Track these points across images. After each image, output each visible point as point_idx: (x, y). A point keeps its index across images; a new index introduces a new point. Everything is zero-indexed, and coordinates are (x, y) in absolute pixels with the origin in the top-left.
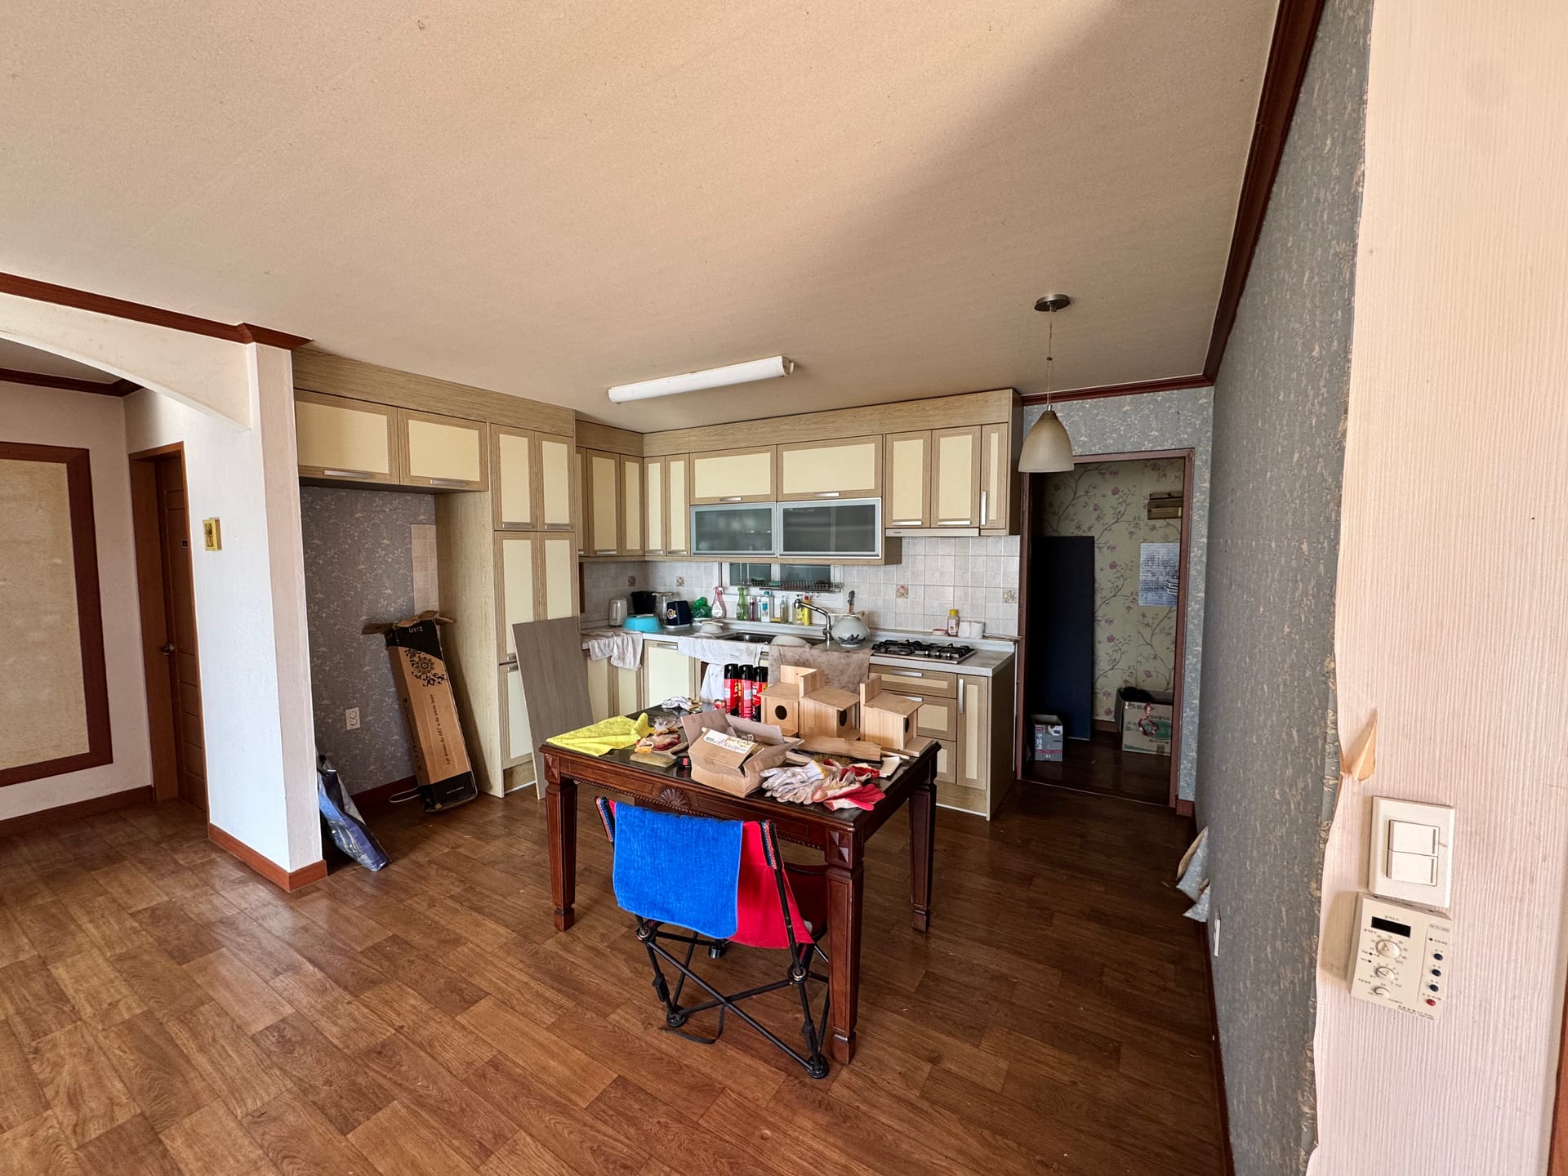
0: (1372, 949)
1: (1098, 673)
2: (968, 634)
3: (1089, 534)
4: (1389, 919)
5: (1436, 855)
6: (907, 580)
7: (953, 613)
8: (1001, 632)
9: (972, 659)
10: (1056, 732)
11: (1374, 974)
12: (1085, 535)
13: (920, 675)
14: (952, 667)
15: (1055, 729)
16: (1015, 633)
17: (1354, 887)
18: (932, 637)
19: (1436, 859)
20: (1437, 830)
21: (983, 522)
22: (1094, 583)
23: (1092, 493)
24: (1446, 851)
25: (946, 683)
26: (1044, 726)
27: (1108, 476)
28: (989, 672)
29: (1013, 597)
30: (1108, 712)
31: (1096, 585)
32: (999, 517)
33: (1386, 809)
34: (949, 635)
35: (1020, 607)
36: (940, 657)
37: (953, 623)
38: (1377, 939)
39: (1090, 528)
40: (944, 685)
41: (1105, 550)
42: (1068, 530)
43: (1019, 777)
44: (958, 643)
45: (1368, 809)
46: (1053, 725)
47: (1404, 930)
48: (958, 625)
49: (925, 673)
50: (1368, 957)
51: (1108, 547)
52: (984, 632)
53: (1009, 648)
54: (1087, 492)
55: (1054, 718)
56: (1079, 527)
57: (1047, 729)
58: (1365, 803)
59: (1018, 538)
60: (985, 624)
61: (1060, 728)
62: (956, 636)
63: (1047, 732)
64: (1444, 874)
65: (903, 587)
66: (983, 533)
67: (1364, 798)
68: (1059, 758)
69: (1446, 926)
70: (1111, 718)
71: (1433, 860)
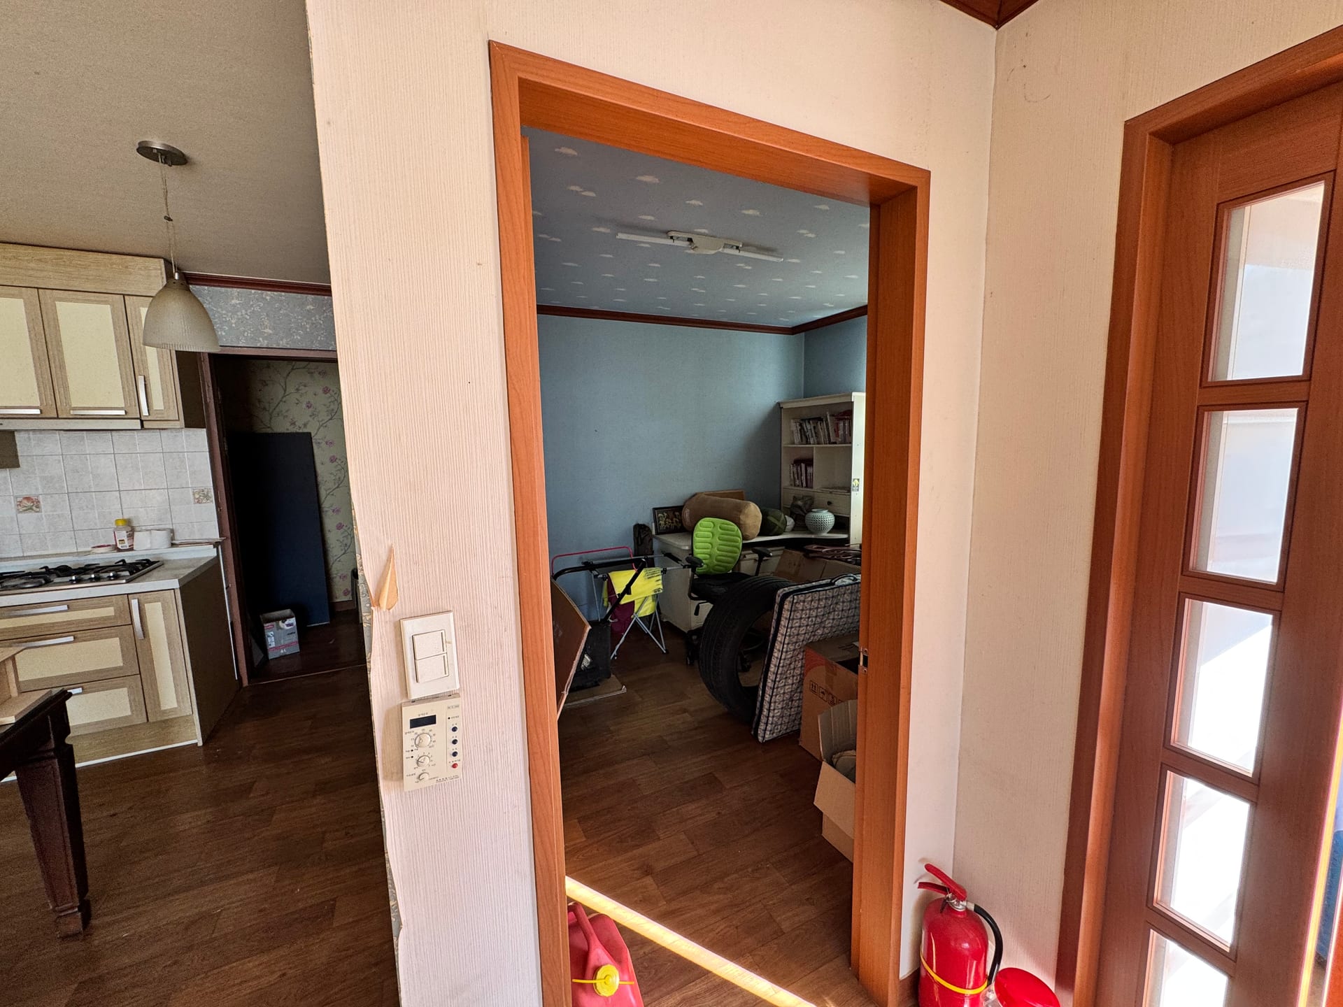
0: (412, 746)
1: (331, 559)
2: (146, 545)
3: (306, 430)
4: (421, 716)
5: (445, 652)
6: (34, 487)
7: (120, 523)
8: (197, 537)
9: (155, 573)
10: (288, 625)
11: (416, 766)
12: (301, 431)
13: (65, 607)
14: (123, 588)
15: (287, 622)
16: (215, 535)
17: (399, 701)
18: (90, 557)
19: (445, 655)
20: (443, 631)
21: (145, 412)
22: (316, 477)
23: (303, 391)
24: (452, 646)
25: (112, 609)
26: (274, 623)
27: (316, 375)
28: (175, 584)
29: (207, 497)
30: (345, 594)
31: (319, 479)
32: (167, 407)
33: (409, 627)
34: (119, 550)
35: (218, 505)
36: (97, 579)
37: (123, 535)
38: (414, 737)
39: (305, 425)
40: (109, 611)
41: (323, 445)
42: (282, 426)
43: (245, 683)
44: (130, 558)
45: (399, 633)
46: (284, 619)
47: (431, 720)
48: (131, 536)
49: (71, 605)
50: (411, 754)
51: (327, 443)
52: (173, 539)
53: (211, 552)
54: (298, 390)
55: (288, 612)
56: (293, 424)
57: (278, 624)
58: (395, 627)
59: (203, 433)
60: (172, 531)
61: (293, 621)
62: (131, 549)
63: (279, 628)
64: (453, 664)
65: (28, 499)
66: (146, 425)
67: (395, 624)
68: (296, 649)
69: (456, 704)
70: (349, 598)
71: (444, 657)
